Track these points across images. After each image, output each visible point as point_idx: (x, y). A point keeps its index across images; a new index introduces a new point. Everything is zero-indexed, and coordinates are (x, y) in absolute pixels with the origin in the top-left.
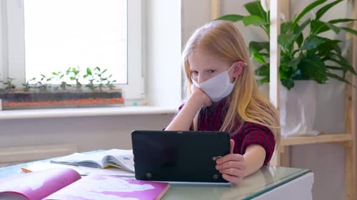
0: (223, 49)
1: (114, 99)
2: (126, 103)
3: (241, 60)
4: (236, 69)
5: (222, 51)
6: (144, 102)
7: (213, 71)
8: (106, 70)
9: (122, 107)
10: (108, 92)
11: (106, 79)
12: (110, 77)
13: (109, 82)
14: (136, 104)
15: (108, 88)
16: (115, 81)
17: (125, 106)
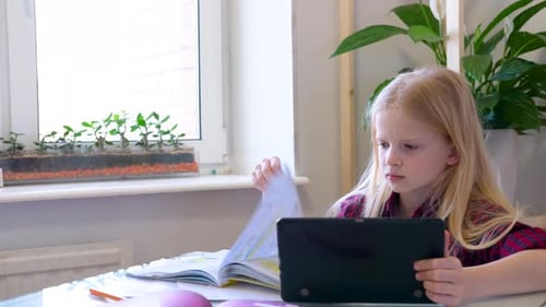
1: (182, 164)
2: (201, 171)
6: (227, 168)
8: (168, 117)
9: (194, 176)
10: (173, 153)
11: (168, 132)
12: (175, 127)
13: (173, 136)
14: (214, 173)
15: (172, 147)
16: (183, 135)
17: (198, 176)
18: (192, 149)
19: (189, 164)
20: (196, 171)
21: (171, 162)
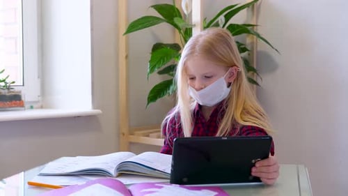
0: (220, 54)
1: (14, 102)
2: (27, 106)
3: (235, 65)
4: (231, 75)
5: (220, 56)
6: (40, 104)
7: (209, 77)
8: (3, 71)
9: (22, 110)
10: (7, 94)
11: (4, 81)
12: (7, 78)
13: (6, 83)
14: (32, 107)
15: (6, 91)
16: (14, 82)
17: (25, 110)
18: (20, 92)
19: (18, 102)
20: (23, 106)
21: (6, 101)
